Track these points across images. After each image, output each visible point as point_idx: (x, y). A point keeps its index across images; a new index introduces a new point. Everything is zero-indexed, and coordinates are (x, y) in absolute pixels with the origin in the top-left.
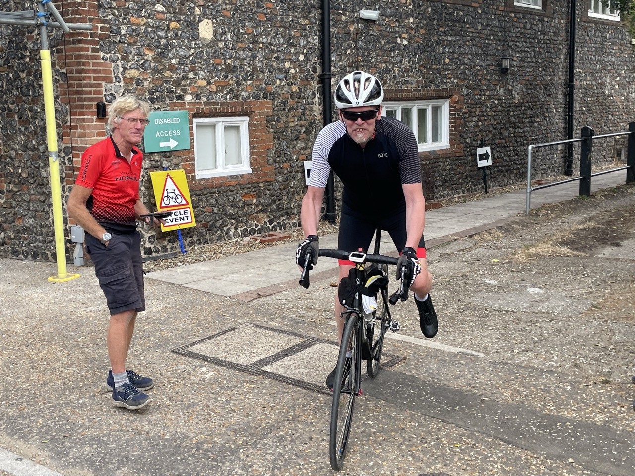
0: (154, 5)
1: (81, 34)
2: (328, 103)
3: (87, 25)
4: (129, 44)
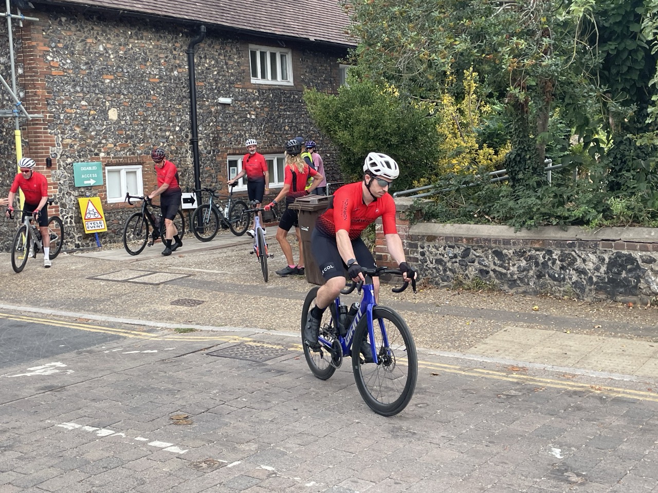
0: (80, 101)
1: (37, 120)
2: (196, 157)
3: (41, 115)
4: (65, 124)
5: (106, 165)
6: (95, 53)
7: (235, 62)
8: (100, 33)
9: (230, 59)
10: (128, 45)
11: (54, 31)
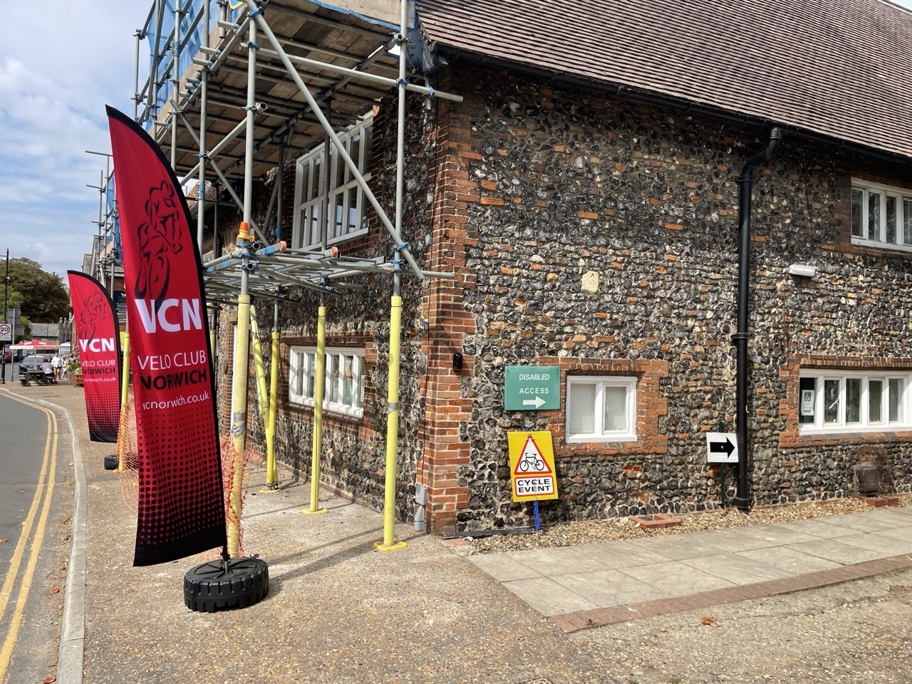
0: (531, 255)
1: (444, 283)
2: (742, 368)
3: (452, 274)
4: (498, 294)
5: (570, 373)
6: (568, 171)
7: (825, 205)
8: (580, 137)
9: (816, 199)
10: (630, 161)
11: (493, 126)
